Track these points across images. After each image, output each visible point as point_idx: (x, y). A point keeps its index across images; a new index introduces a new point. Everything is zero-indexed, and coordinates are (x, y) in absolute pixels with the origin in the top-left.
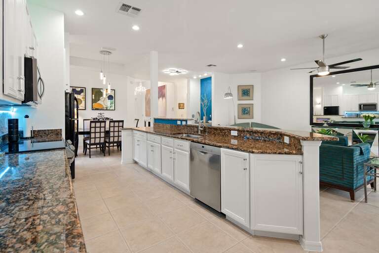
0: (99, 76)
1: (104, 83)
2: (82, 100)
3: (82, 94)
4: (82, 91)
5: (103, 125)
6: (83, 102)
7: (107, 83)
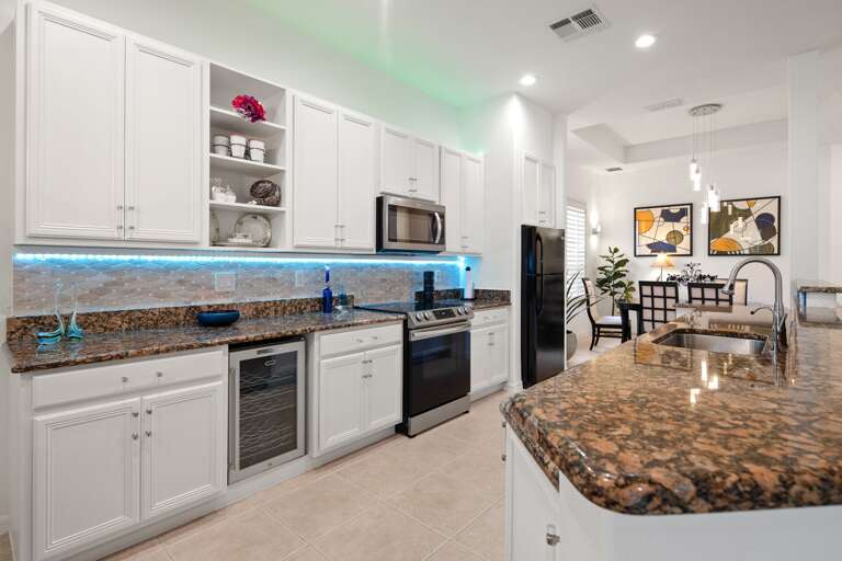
0: (687, 173)
1: (697, 187)
2: (684, 233)
3: (684, 219)
4: (683, 213)
5: (670, 291)
6: (687, 238)
7: (702, 186)
